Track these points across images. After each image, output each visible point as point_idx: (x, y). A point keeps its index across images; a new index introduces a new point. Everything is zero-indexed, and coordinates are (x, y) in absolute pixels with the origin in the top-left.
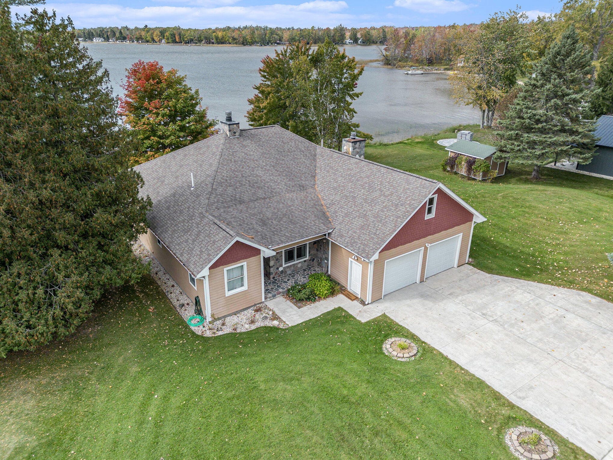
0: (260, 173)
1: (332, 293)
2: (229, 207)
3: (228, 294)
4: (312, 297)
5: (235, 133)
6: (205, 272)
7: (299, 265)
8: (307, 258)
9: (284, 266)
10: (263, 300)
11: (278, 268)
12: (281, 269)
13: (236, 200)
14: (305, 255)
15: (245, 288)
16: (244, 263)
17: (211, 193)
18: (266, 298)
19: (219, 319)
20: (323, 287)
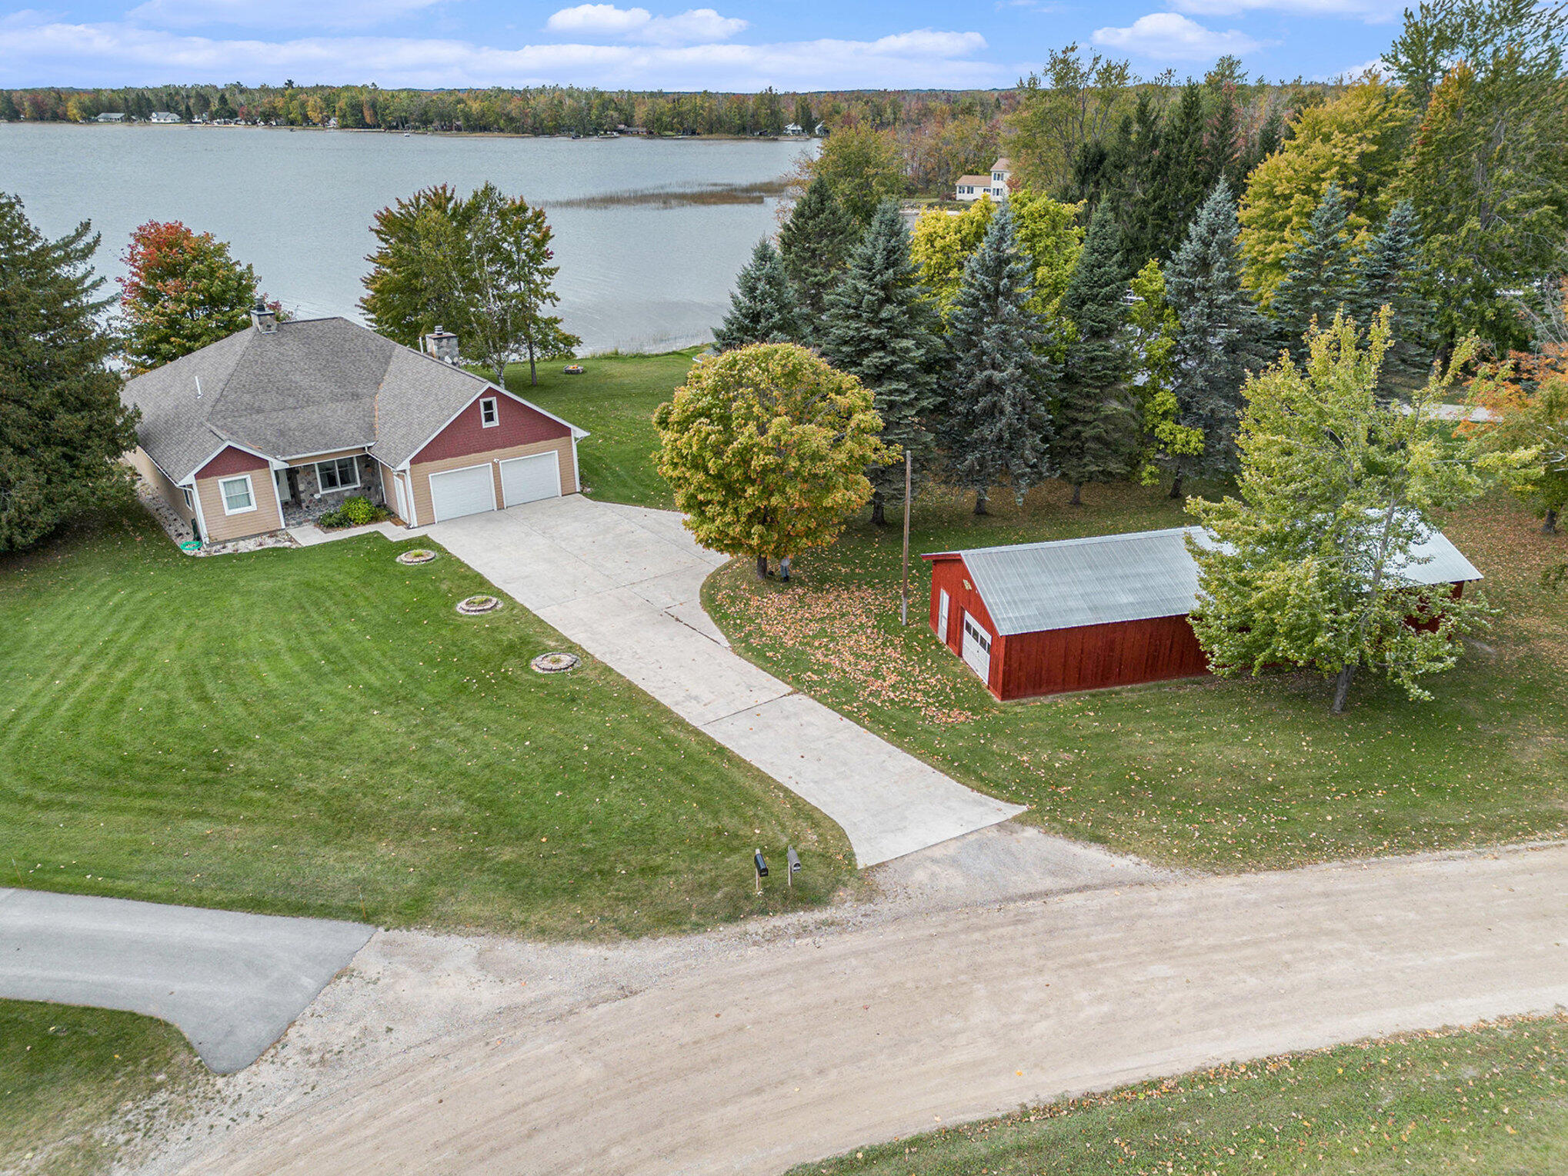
0: (297, 377)
1: (374, 519)
2: (240, 416)
3: (228, 512)
4: (344, 522)
5: (269, 326)
6: (190, 479)
7: (347, 494)
8: (359, 485)
9: (321, 492)
10: (283, 526)
11: (312, 495)
12: (317, 496)
13: (252, 408)
14: (355, 482)
15: (253, 507)
16: (248, 476)
17: (218, 400)
18: (286, 525)
19: (219, 543)
20: (361, 509)
